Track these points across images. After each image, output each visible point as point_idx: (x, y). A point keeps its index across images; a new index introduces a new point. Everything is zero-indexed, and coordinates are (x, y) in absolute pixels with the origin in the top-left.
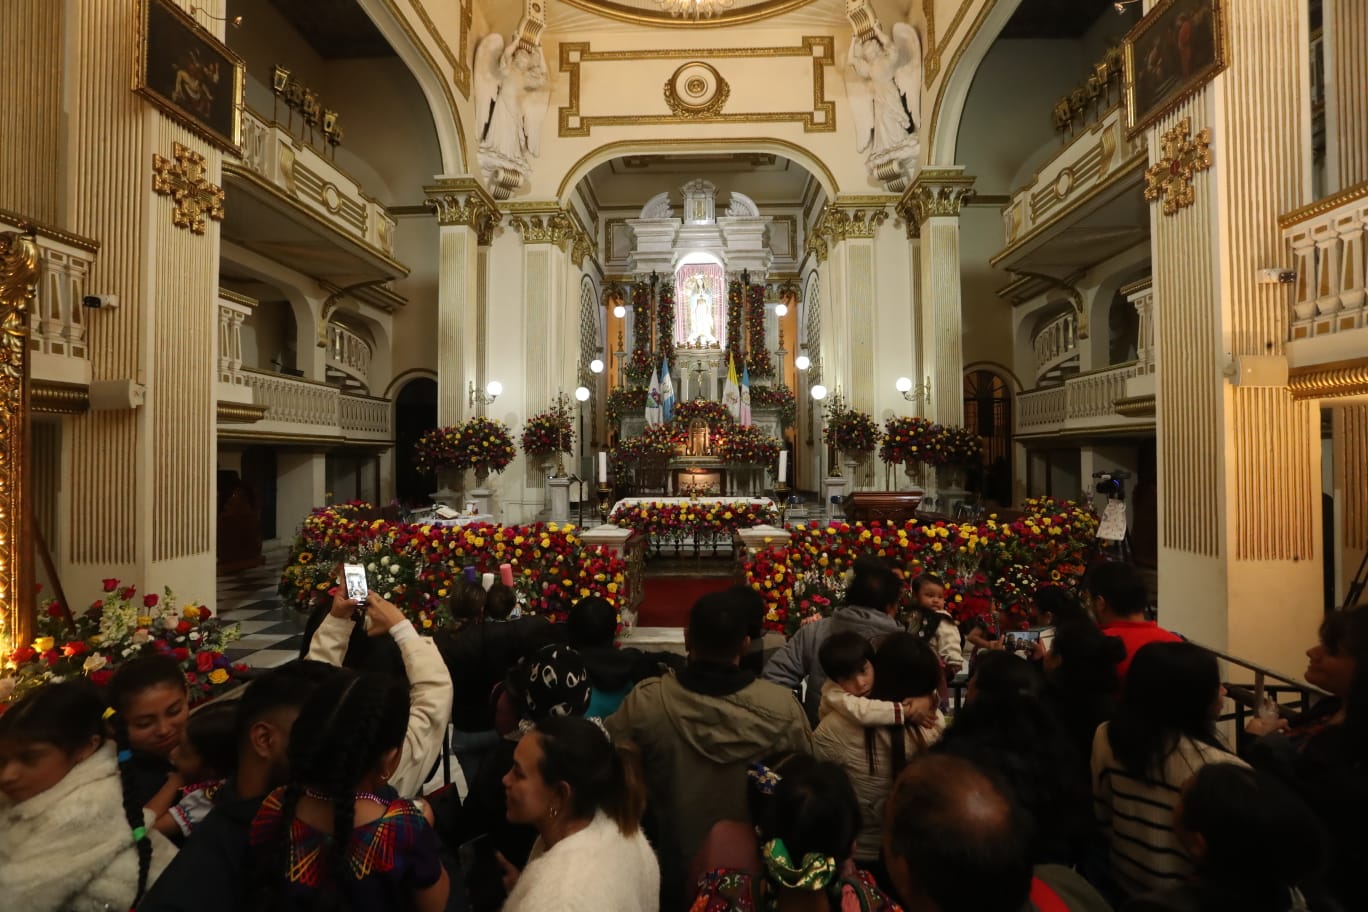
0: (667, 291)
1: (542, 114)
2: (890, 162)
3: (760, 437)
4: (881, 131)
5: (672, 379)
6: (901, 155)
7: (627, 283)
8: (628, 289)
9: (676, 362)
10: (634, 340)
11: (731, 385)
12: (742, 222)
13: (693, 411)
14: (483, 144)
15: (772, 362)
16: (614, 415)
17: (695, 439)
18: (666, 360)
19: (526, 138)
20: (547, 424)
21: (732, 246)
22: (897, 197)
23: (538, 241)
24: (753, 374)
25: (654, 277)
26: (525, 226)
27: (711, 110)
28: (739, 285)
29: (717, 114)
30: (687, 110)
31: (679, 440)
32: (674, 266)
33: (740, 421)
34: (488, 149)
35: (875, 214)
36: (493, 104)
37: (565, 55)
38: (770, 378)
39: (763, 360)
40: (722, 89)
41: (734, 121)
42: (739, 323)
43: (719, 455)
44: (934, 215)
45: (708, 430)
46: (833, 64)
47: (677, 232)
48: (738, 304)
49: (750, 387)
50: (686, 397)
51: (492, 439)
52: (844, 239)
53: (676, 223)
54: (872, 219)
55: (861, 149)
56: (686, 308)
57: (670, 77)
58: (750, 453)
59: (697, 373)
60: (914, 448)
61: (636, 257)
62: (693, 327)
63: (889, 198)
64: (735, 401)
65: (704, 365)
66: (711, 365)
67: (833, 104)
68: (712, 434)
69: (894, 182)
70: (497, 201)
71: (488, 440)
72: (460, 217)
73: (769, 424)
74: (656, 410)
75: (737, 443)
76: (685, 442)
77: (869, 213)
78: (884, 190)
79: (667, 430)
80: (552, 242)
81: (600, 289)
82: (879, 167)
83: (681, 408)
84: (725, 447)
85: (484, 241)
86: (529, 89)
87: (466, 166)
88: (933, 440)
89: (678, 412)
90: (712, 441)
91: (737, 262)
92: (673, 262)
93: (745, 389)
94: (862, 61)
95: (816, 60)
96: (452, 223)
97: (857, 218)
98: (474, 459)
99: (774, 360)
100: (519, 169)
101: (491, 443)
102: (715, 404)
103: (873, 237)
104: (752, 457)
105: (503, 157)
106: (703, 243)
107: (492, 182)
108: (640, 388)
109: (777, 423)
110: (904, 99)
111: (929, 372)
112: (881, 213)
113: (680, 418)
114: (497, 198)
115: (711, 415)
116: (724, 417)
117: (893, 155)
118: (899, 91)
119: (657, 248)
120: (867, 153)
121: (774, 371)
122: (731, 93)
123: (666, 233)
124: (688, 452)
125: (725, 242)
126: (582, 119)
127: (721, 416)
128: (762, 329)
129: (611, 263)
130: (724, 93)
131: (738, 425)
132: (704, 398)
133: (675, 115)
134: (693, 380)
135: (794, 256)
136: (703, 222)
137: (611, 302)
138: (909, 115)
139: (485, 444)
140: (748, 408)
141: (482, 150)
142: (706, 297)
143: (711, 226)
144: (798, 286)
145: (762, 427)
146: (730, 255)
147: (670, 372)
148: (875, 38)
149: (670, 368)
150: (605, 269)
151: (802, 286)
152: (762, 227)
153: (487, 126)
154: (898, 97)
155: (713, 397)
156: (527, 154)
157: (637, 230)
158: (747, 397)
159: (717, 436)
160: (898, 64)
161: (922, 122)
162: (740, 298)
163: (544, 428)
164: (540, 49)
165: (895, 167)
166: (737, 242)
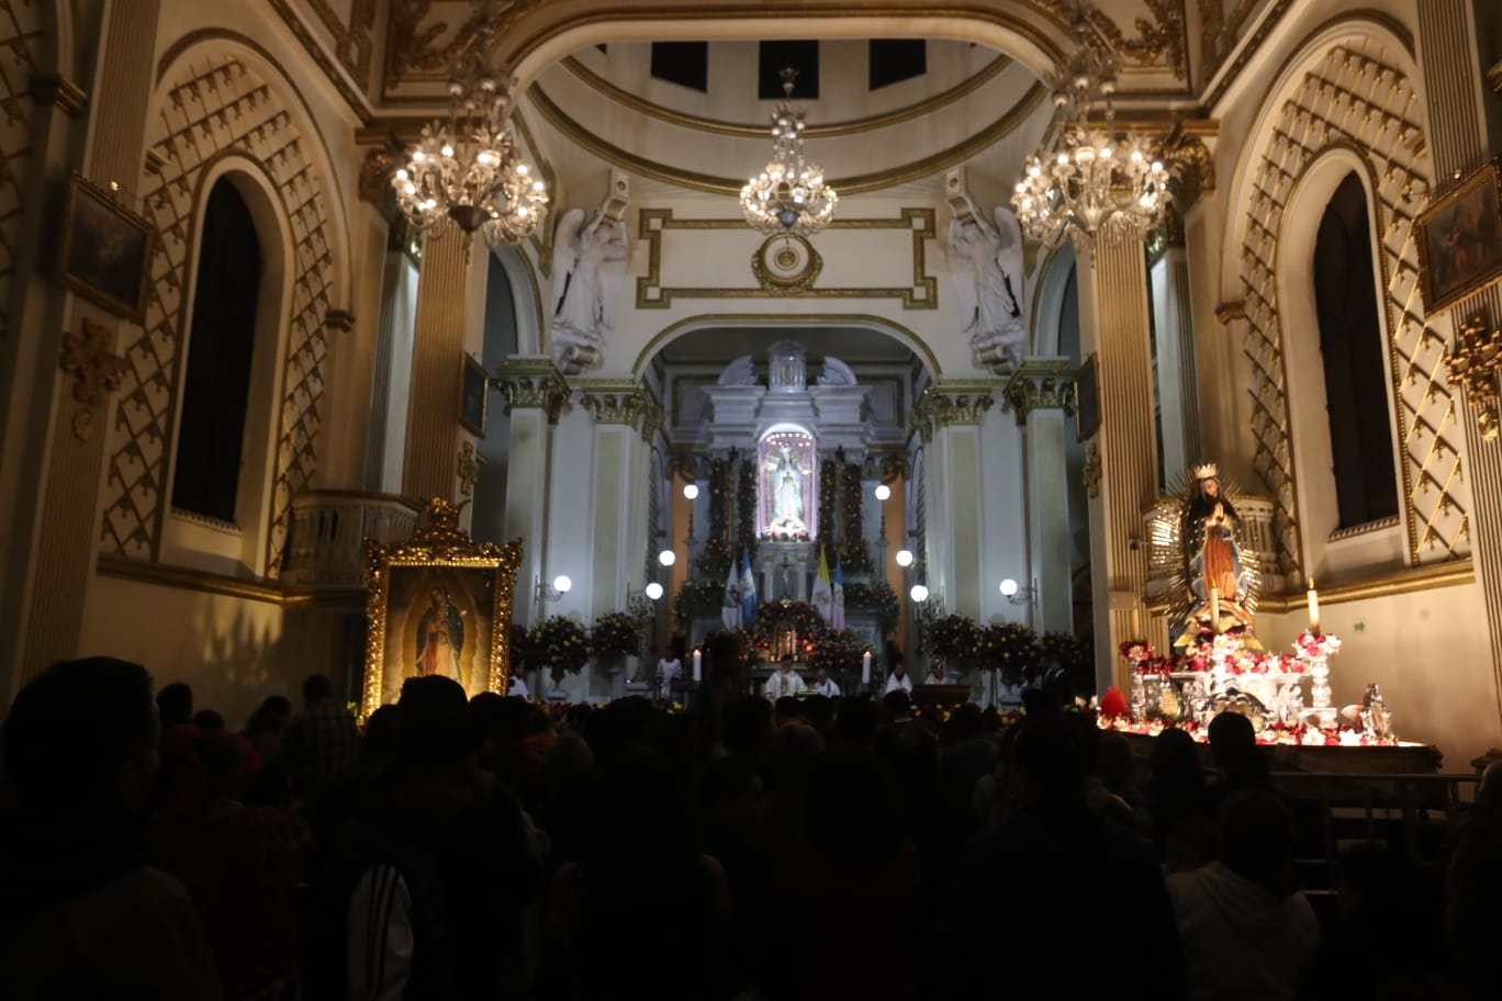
0: (749, 469)
1: (619, 284)
2: (994, 346)
3: (854, 643)
4: (985, 312)
5: (754, 574)
6: (1005, 340)
7: (698, 454)
8: (699, 460)
9: (758, 553)
10: (708, 526)
11: (822, 583)
12: (835, 392)
13: (779, 612)
14: (558, 320)
15: (871, 556)
16: (684, 615)
17: (780, 645)
18: (746, 551)
19: (601, 309)
20: (618, 625)
21: (824, 418)
22: (1005, 381)
23: (611, 422)
24: (847, 570)
25: (733, 453)
26: (598, 404)
27: (802, 286)
28: (833, 465)
29: (809, 288)
30: (777, 284)
31: (762, 646)
32: (757, 439)
33: (831, 625)
34: (562, 324)
35: (980, 400)
36: (569, 277)
37: (645, 223)
38: (869, 574)
39: (859, 553)
40: (815, 263)
41: (828, 296)
42: (832, 509)
43: (807, 663)
44: (1037, 407)
45: (794, 634)
46: (934, 236)
47: (761, 400)
48: (832, 486)
49: (845, 587)
50: (769, 596)
51: (574, 638)
52: (947, 425)
53: (760, 391)
54: (977, 405)
55: (965, 328)
56: (771, 486)
57: (758, 247)
58: (842, 661)
59: (782, 568)
60: (1006, 655)
61: (713, 430)
62: (778, 511)
63: (995, 382)
64: (826, 601)
65: (791, 559)
66: (799, 560)
67: (934, 279)
68: (800, 639)
69: (1001, 366)
70: (566, 377)
71: (569, 640)
72: (533, 399)
73: (867, 629)
74: (734, 610)
75: (827, 650)
76: (768, 648)
77: (973, 398)
78: (990, 373)
79: (748, 633)
80: (626, 423)
81: (666, 460)
82: (982, 351)
83: (764, 609)
84: (814, 654)
85: (552, 421)
86: (607, 260)
87: (542, 346)
88: (1027, 647)
89: (761, 613)
90: (800, 647)
91: (831, 437)
92: (756, 435)
93: (838, 587)
94: (963, 242)
95: (916, 232)
96: (525, 405)
97: (960, 404)
98: (554, 659)
99: (873, 552)
100: (594, 345)
101: (573, 643)
102: (803, 605)
103: (978, 424)
104: (843, 665)
105: (578, 333)
106: (790, 413)
107: (563, 358)
108: (714, 584)
109: (877, 626)
110: (1007, 282)
111: (1036, 574)
112: (986, 398)
113: (763, 620)
114: (567, 373)
115: (799, 617)
116: (813, 620)
117: (997, 339)
118: (1002, 272)
119: (737, 419)
120: (973, 331)
121: (873, 566)
122: (825, 267)
123: (748, 403)
124: (773, 659)
125: (816, 412)
126: (663, 290)
127: (809, 618)
128: (859, 517)
129: (679, 428)
130: (817, 266)
131: (828, 628)
132: (789, 598)
133: (763, 289)
134: (778, 575)
135: (901, 424)
136: (791, 390)
137: (677, 477)
138: (1013, 298)
139: (566, 643)
140: (842, 610)
141: (556, 326)
142: (793, 474)
143: (801, 394)
144: (906, 461)
145: (859, 632)
146: (823, 429)
147: (752, 565)
148: (974, 221)
149: (751, 560)
150: (671, 435)
151: (910, 461)
152: (860, 398)
153: (562, 300)
154: (1000, 278)
155: (801, 597)
156: (601, 326)
157: (715, 398)
158: (840, 596)
159: (805, 642)
160: (1000, 248)
161: (1025, 308)
162: (833, 479)
163: (615, 628)
164: (623, 224)
165: (999, 352)
166: (830, 415)
